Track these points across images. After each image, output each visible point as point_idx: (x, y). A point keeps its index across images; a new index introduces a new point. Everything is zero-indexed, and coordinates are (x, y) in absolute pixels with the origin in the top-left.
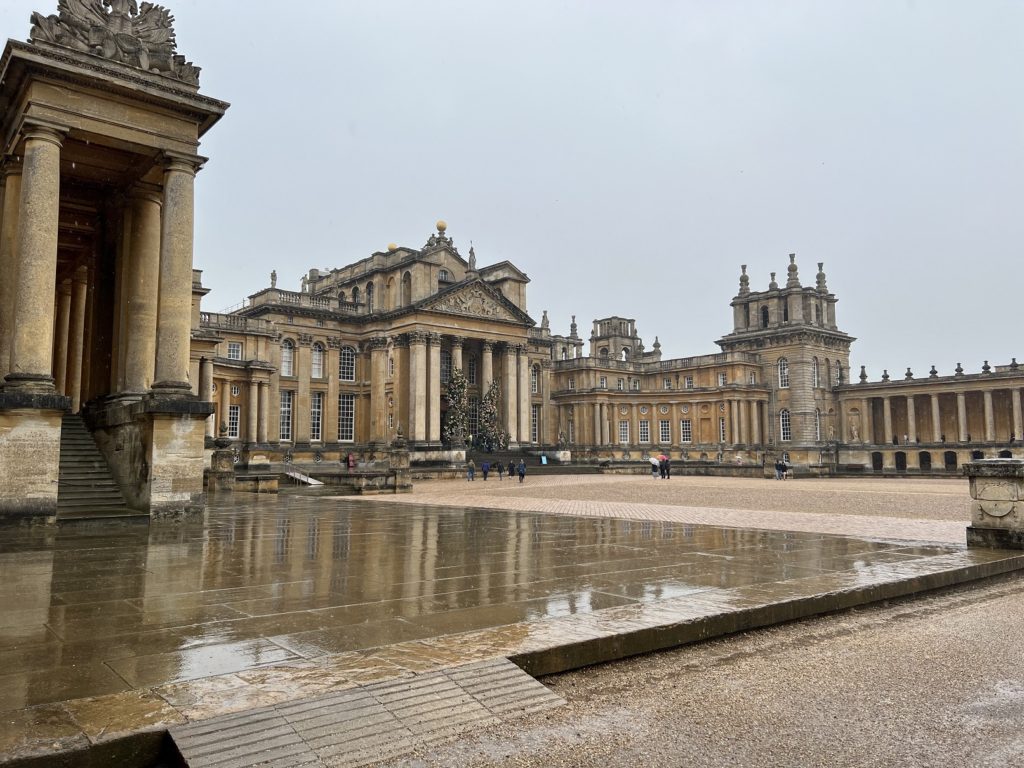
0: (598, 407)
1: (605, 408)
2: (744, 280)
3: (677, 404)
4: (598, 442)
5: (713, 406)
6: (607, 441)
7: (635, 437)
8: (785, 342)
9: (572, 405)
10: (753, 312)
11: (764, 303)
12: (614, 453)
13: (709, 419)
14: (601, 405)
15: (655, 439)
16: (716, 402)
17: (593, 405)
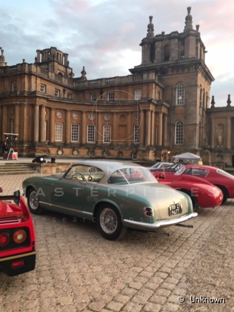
0: (37, 108)
1: (44, 110)
2: (151, 27)
3: (102, 113)
4: (37, 139)
5: (130, 116)
6: (44, 139)
7: (68, 137)
8: (183, 70)
9: (14, 105)
10: (158, 49)
11: (167, 42)
12: (50, 149)
13: (125, 126)
14: (41, 107)
15: (84, 139)
16: (132, 112)
17: (33, 106)
